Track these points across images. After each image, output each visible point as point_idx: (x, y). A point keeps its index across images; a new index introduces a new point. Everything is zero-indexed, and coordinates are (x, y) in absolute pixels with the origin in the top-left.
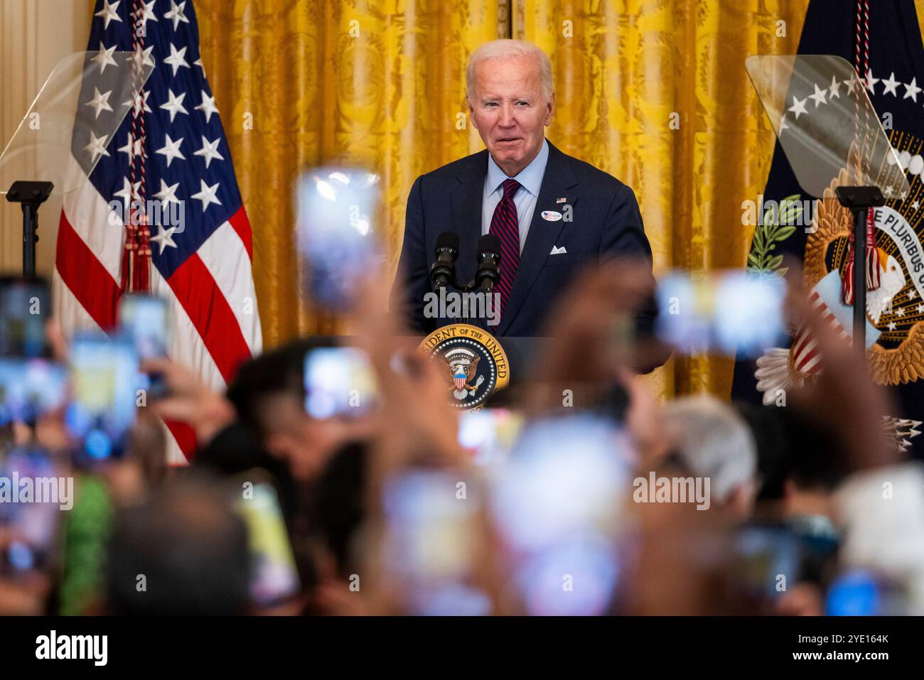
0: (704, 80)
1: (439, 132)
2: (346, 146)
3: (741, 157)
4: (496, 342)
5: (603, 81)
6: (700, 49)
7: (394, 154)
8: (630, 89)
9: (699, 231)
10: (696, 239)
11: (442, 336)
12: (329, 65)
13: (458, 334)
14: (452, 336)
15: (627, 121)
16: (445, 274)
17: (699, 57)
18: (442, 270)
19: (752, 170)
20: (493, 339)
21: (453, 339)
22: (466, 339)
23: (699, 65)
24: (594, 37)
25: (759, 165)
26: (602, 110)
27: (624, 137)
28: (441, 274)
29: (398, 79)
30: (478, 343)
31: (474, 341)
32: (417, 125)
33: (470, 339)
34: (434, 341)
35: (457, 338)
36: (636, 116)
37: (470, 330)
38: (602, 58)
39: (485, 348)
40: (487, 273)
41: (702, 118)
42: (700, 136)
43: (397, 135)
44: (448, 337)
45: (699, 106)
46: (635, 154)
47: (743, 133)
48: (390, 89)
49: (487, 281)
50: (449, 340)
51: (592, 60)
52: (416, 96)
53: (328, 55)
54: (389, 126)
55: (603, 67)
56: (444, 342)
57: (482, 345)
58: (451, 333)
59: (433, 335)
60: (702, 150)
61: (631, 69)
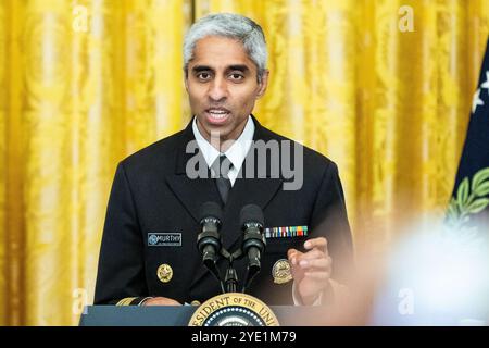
0: (385, 58)
1: (123, 110)
2: (36, 125)
3: (419, 133)
4: (270, 311)
5: (287, 59)
6: (380, 28)
7: (82, 132)
8: (313, 66)
9: (380, 205)
10: (378, 212)
11: (216, 305)
12: (15, 46)
13: (231, 303)
14: (225, 305)
15: (310, 98)
16: (212, 245)
17: (380, 35)
18: (209, 241)
19: (431, 145)
20: (267, 308)
21: (226, 308)
22: (240, 307)
23: (380, 43)
24: (278, 16)
25: (439, 140)
26: (285, 87)
27: (307, 113)
28: (209, 244)
29: (85, 59)
30: (252, 312)
31: (248, 310)
32: (105, 103)
33: (243, 308)
34: (208, 310)
35: (231, 307)
36: (319, 93)
37: (244, 299)
38: (286, 37)
39: (258, 317)
40: (253, 242)
41: (383, 95)
42: (380, 112)
43: (85, 114)
44: (221, 306)
45: (380, 83)
46: (319, 131)
47: (420, 110)
48: (77, 68)
49: (253, 250)
50: (222, 309)
51: (274, 39)
52: (104, 75)
53: (14, 35)
54: (76, 105)
55: (287, 46)
56: (218, 311)
57: (255, 314)
58: (225, 301)
59: (206, 304)
60: (384, 127)
61: (314, 48)
